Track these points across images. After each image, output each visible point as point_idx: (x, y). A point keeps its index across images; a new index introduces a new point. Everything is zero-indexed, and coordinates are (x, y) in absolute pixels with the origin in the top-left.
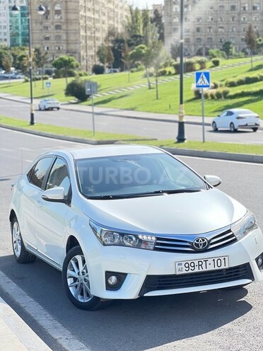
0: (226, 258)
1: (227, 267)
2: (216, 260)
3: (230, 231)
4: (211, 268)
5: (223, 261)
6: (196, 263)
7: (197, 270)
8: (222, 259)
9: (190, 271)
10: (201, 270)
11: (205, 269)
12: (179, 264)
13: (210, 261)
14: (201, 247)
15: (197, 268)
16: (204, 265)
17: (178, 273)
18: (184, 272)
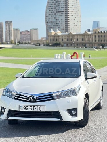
0: (44, 107)
1: (44, 111)
2: (39, 107)
3: (52, 95)
4: (36, 110)
5: (42, 108)
6: (29, 107)
7: (29, 110)
8: (42, 107)
9: (26, 110)
10: (31, 110)
11: (33, 110)
12: (21, 106)
13: (36, 107)
14: (32, 100)
15: (29, 109)
16: (32, 109)
17: (20, 110)
18: (23, 110)
